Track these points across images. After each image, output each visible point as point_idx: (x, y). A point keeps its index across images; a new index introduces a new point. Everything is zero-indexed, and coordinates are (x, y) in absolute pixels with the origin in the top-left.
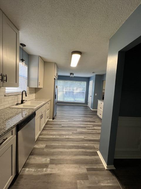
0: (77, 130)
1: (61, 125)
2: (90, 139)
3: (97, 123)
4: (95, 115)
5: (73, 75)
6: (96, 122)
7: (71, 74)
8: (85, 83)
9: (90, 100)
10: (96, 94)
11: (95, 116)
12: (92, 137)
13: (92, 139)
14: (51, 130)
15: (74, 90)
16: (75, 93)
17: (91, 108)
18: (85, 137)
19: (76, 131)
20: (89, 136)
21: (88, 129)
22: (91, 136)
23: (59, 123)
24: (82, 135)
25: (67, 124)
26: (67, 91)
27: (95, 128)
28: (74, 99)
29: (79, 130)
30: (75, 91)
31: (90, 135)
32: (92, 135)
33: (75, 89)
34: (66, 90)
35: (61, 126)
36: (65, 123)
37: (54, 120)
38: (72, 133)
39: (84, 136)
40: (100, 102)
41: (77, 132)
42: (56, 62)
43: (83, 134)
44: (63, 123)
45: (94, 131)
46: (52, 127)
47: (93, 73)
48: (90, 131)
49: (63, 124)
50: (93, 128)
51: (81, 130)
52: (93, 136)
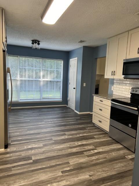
0: (68, 163)
1: (29, 158)
2: (101, 177)
3: (98, 138)
4: (87, 123)
5: (39, 44)
6: (95, 137)
7: (34, 42)
8: (61, 63)
9: (73, 95)
10: (85, 85)
11: (89, 125)
12: (104, 171)
13: (105, 175)
14: (12, 178)
15: (40, 78)
16: (42, 83)
17: (75, 111)
18: (90, 176)
19: (69, 166)
20: (98, 172)
21: (88, 156)
22: (101, 170)
23: (23, 154)
24: (84, 172)
25: (43, 153)
26: (23, 79)
27: (100, 150)
28: (41, 95)
29: (74, 161)
30: (42, 79)
31: (98, 167)
32: (101, 166)
33: (42, 74)
34: (21, 76)
35: (31, 161)
36: (37, 151)
37: (8, 150)
38: (62, 172)
39: (89, 174)
40: (96, 99)
41: (72, 168)
42: (3, 7)
43: (84, 170)
44: (33, 152)
45: (101, 156)
46: (9, 169)
47: (81, 42)
48: (94, 158)
49: (35, 155)
50: (96, 151)
51: (77, 159)
52: (104, 169)
